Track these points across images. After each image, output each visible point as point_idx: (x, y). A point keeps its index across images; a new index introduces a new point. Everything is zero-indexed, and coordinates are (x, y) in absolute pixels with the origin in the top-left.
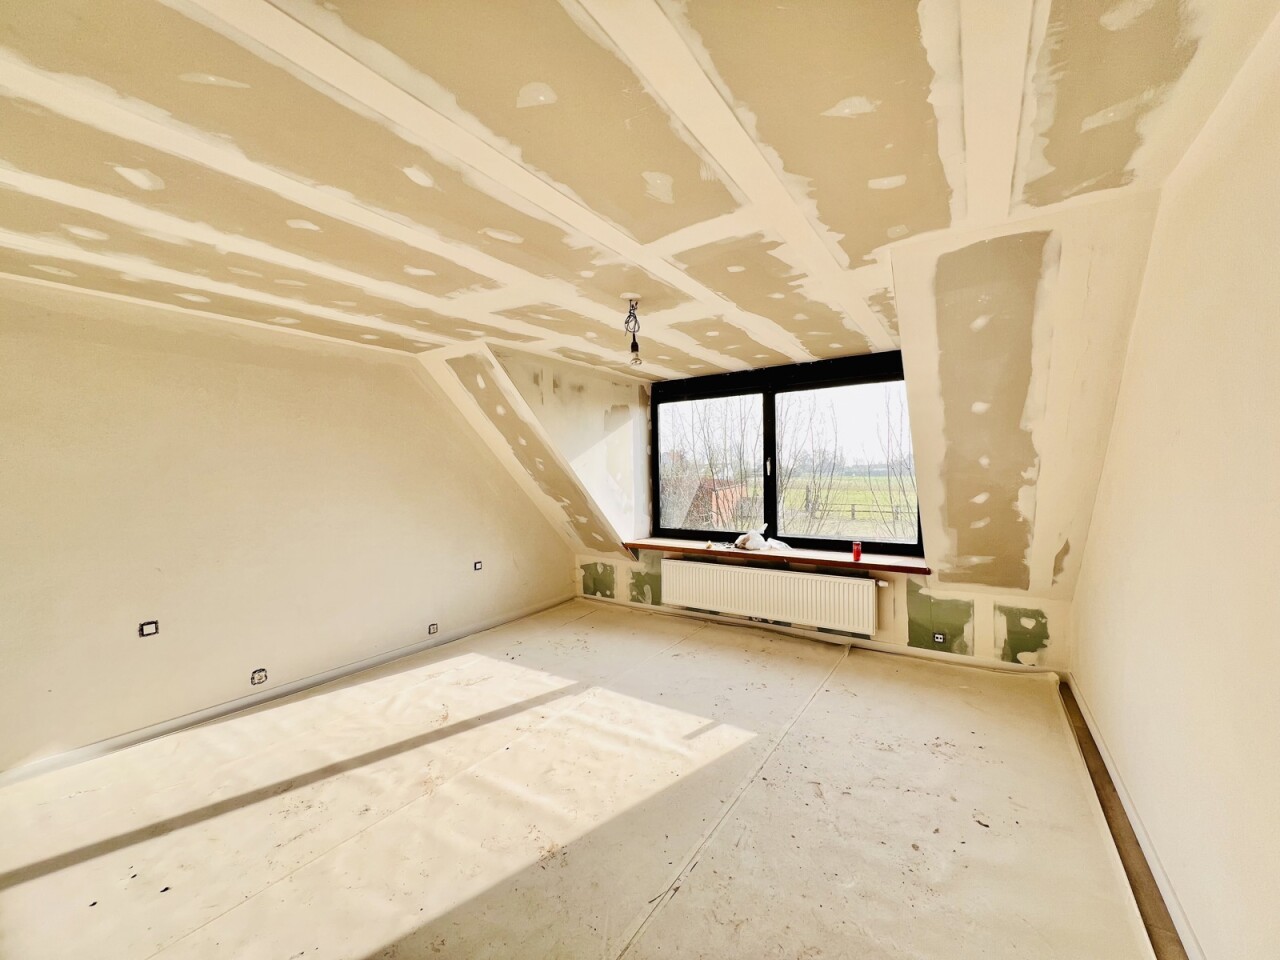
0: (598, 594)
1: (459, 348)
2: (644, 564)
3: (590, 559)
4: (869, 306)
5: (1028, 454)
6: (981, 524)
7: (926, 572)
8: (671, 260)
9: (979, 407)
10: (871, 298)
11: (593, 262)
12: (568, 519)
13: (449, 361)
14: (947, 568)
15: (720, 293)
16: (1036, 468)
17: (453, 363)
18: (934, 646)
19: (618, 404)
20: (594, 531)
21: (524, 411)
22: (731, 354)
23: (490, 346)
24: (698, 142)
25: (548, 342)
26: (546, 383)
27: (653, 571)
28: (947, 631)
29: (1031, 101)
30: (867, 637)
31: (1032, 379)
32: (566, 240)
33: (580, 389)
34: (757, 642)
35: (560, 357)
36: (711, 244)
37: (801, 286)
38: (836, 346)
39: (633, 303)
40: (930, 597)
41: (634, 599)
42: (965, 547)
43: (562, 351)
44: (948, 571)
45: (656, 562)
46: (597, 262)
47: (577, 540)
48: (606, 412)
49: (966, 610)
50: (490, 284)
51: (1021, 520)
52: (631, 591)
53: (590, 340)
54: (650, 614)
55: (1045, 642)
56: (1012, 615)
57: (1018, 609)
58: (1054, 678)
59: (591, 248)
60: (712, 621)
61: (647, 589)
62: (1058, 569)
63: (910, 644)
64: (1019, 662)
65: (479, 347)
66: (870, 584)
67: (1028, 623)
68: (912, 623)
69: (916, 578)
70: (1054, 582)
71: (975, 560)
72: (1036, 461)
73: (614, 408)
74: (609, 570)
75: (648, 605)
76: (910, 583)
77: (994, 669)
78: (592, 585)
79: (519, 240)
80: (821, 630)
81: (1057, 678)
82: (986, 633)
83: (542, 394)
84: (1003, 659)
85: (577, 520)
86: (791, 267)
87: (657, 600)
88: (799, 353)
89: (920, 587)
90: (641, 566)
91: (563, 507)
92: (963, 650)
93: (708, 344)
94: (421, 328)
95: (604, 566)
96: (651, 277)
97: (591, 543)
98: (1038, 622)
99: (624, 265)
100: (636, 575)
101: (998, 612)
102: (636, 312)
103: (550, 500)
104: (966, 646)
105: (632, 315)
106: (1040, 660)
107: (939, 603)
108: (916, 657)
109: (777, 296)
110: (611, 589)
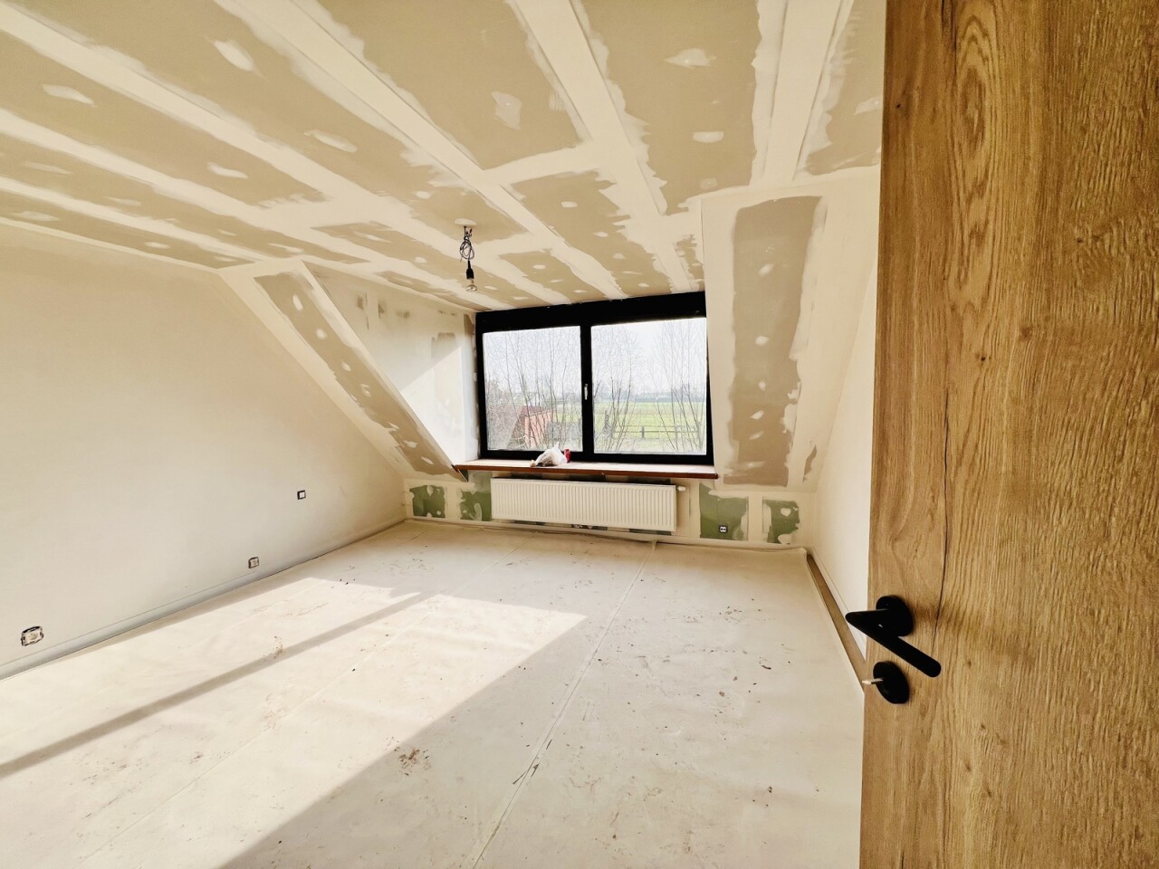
0: (429, 515)
1: (271, 266)
2: (473, 484)
3: (419, 483)
4: (676, 250)
5: (793, 380)
6: (757, 436)
7: (715, 477)
8: (510, 189)
9: (761, 340)
10: (678, 244)
11: (432, 183)
12: (397, 445)
13: (257, 279)
14: (729, 472)
15: (552, 227)
16: (797, 391)
17: (264, 281)
18: (720, 536)
19: (444, 331)
20: (423, 456)
21: (349, 335)
22: (554, 287)
23: (308, 265)
24: (551, 67)
25: (374, 264)
26: (371, 306)
27: (482, 490)
28: (729, 523)
29: (827, 81)
30: (668, 533)
31: (800, 318)
32: (404, 155)
33: (407, 315)
34: (578, 546)
35: (384, 281)
36: (550, 176)
37: (623, 227)
38: (644, 285)
39: (468, 230)
40: (716, 497)
41: (465, 517)
42: (743, 456)
43: (389, 275)
44: (730, 475)
45: (485, 482)
46: (435, 183)
47: (406, 465)
48: (433, 339)
49: (742, 505)
50: (313, 195)
51: (785, 432)
52: (462, 510)
53: (419, 266)
54: (481, 530)
55: (797, 525)
56: (775, 506)
57: (779, 502)
58: (803, 552)
59: (430, 167)
60: (539, 531)
61: (477, 507)
62: (808, 469)
63: (701, 536)
64: (779, 542)
65: (295, 265)
66: (671, 489)
67: (786, 512)
68: (703, 519)
69: (706, 482)
70: (804, 479)
71: (751, 465)
72: (799, 384)
73: (441, 335)
74: (439, 492)
75: (478, 522)
76: (701, 486)
77: (762, 550)
78: (422, 507)
79: (352, 149)
80: (632, 530)
81: (805, 551)
82: (756, 522)
83: (367, 319)
84: (768, 541)
85: (405, 444)
86: (618, 208)
87: (487, 516)
88: (612, 290)
89: (709, 490)
90: (470, 486)
91: (392, 433)
92: (741, 537)
93: (534, 277)
94: (225, 239)
95: (434, 488)
96: (488, 203)
97: (420, 467)
98: (793, 512)
99: (462, 189)
100: (466, 495)
101: (765, 505)
102: (471, 239)
103: (377, 426)
104: (742, 533)
105: (467, 242)
106: (794, 540)
107: (724, 500)
108: (706, 546)
109: (602, 234)
110: (442, 510)
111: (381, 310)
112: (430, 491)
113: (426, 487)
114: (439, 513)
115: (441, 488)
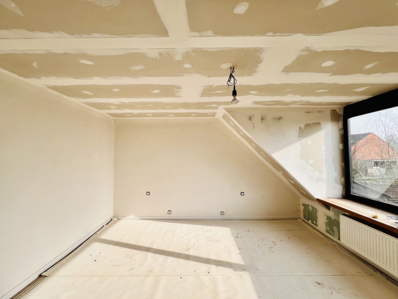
0: (310, 221)
2: (333, 213)
3: (305, 202)
13: (222, 117)
19: (310, 122)
21: (246, 133)
23: (225, 109)
26: (257, 119)
27: (336, 219)
33: (280, 118)
35: (262, 106)
39: (232, 69)
41: (328, 232)
43: (258, 103)
48: (300, 128)
50: (176, 87)
52: (326, 227)
53: (258, 95)
61: (335, 229)
73: (307, 125)
74: (315, 211)
75: (336, 239)
78: (307, 215)
83: (254, 124)
90: (331, 214)
91: (282, 174)
95: (313, 207)
97: (302, 194)
100: (329, 218)
103: (276, 170)
105: (232, 76)
110: (316, 221)
111: (262, 119)
112: (311, 209)
113: (309, 205)
114: (315, 222)
115: (316, 209)
